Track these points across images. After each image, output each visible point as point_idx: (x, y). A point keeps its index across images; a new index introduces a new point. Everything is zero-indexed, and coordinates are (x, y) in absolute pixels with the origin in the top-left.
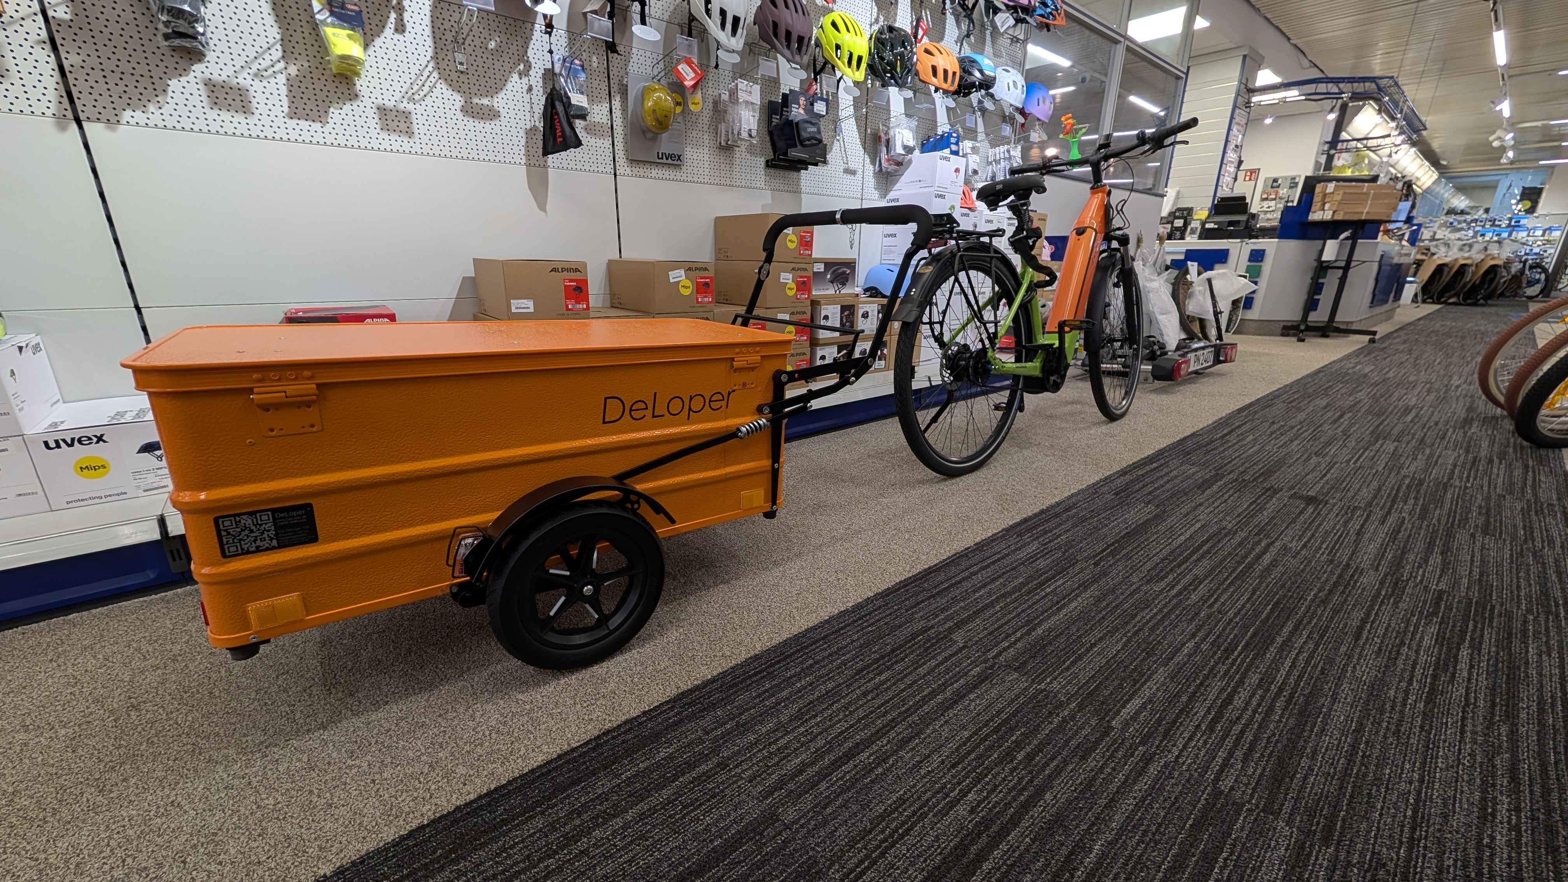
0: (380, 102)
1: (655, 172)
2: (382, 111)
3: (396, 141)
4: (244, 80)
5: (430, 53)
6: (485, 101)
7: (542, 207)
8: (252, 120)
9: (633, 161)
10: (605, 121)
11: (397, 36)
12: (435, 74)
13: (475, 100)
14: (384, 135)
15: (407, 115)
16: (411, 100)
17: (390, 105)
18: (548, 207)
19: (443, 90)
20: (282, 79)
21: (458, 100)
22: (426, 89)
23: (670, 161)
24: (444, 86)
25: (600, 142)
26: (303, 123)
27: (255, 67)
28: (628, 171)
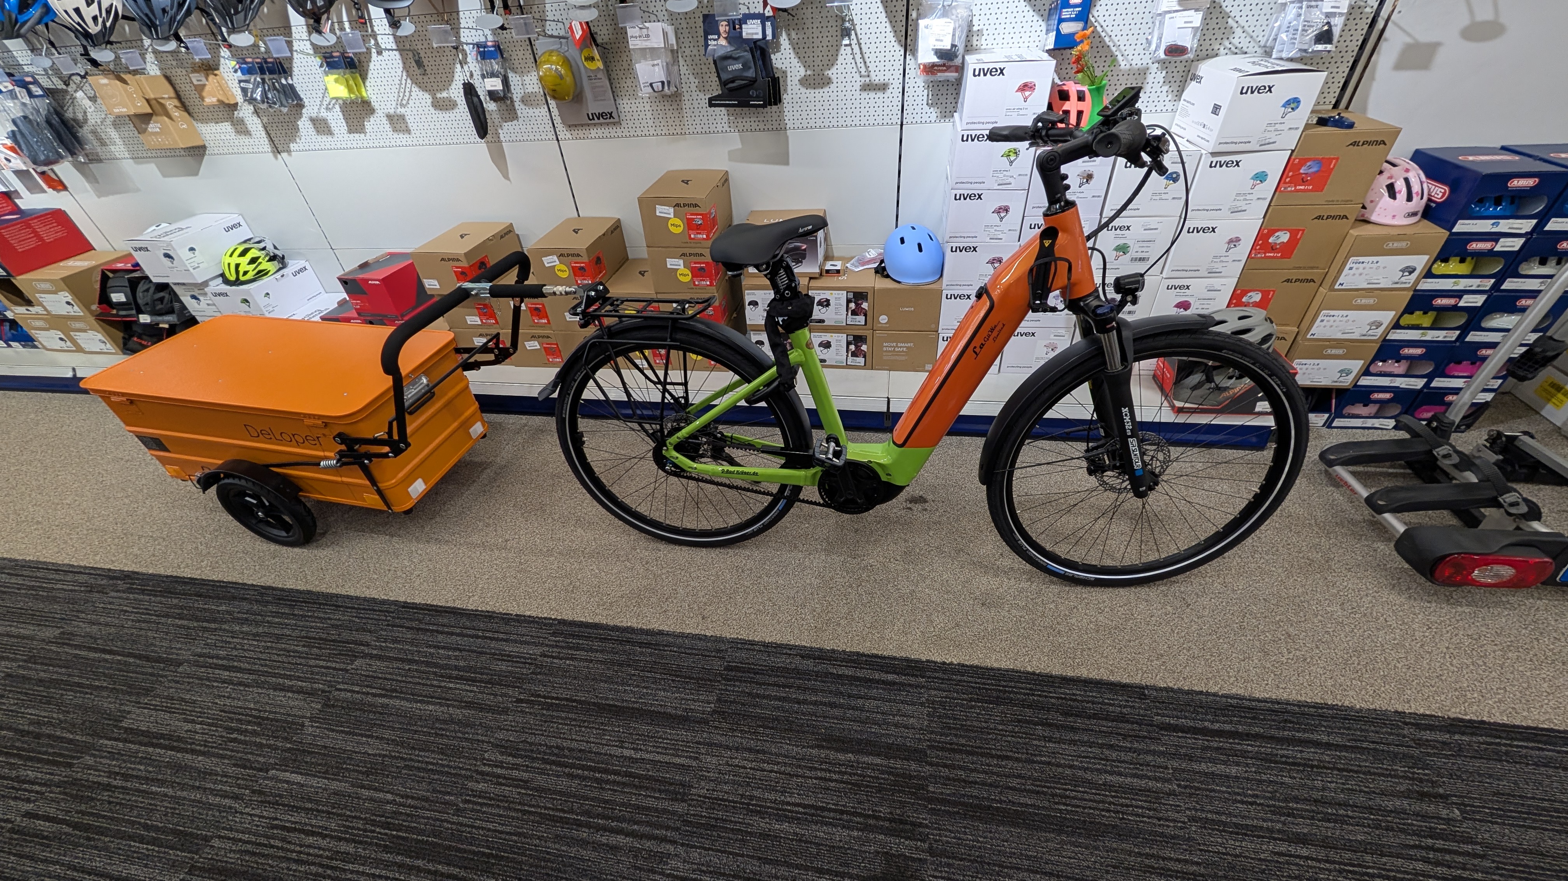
0: (386, 111)
1: (594, 132)
2: (389, 117)
3: (402, 138)
4: (324, 114)
5: (401, 65)
6: (444, 94)
7: (506, 177)
8: (335, 139)
9: (570, 126)
10: (537, 90)
11: (380, 57)
12: (409, 81)
13: (438, 95)
14: (396, 135)
15: (402, 117)
16: (402, 105)
17: (392, 111)
18: (510, 176)
19: (417, 92)
20: (337, 107)
21: (427, 98)
22: (407, 94)
23: (602, 120)
24: (417, 89)
25: (537, 111)
26: (357, 135)
27: (325, 103)
28: (568, 135)
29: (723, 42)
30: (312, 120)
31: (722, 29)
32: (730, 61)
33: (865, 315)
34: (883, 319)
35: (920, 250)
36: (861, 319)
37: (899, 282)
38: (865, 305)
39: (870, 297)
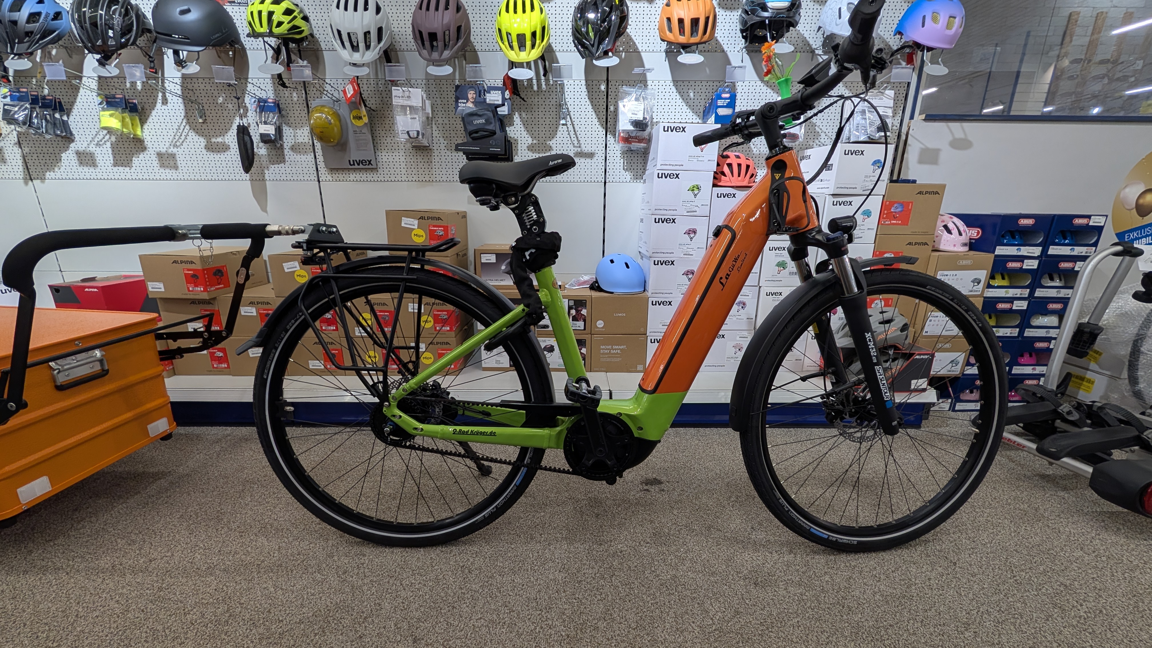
0: (158, 150)
1: (353, 176)
2: (160, 155)
3: (168, 173)
4: (92, 148)
5: (183, 114)
6: (219, 140)
7: (264, 209)
8: (98, 170)
9: (332, 170)
10: (306, 140)
11: (164, 107)
12: (188, 127)
13: (213, 140)
14: (162, 170)
15: (173, 156)
16: (175, 146)
17: (163, 151)
18: (268, 209)
19: (193, 137)
20: (109, 144)
21: (202, 141)
22: (183, 137)
23: (361, 166)
24: (193, 134)
25: (304, 158)
26: (121, 169)
27: (96, 140)
28: (329, 177)
29: (470, 105)
30: (78, 153)
31: (470, 96)
32: (475, 117)
33: (585, 321)
34: (600, 324)
35: (628, 267)
36: (580, 324)
37: (612, 293)
38: (584, 312)
39: (588, 304)
